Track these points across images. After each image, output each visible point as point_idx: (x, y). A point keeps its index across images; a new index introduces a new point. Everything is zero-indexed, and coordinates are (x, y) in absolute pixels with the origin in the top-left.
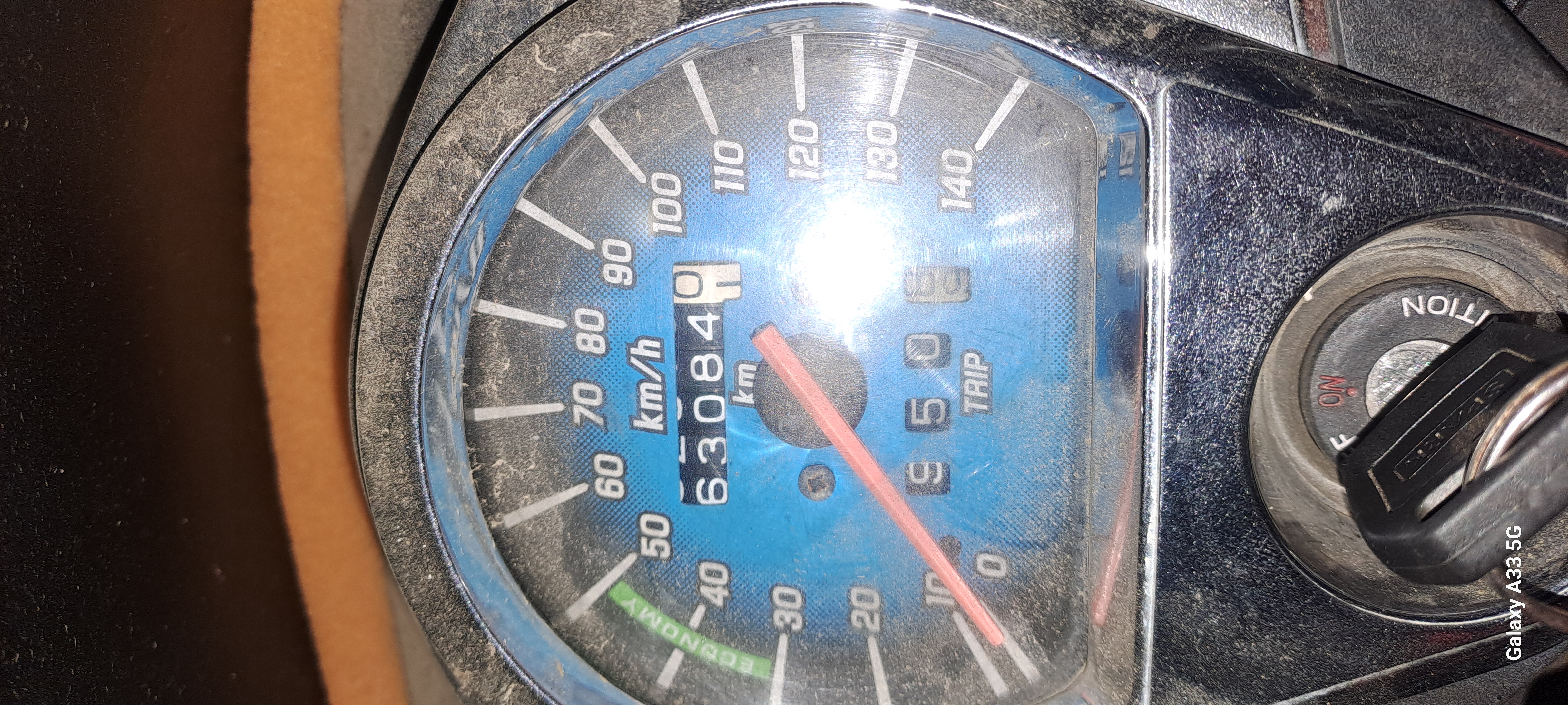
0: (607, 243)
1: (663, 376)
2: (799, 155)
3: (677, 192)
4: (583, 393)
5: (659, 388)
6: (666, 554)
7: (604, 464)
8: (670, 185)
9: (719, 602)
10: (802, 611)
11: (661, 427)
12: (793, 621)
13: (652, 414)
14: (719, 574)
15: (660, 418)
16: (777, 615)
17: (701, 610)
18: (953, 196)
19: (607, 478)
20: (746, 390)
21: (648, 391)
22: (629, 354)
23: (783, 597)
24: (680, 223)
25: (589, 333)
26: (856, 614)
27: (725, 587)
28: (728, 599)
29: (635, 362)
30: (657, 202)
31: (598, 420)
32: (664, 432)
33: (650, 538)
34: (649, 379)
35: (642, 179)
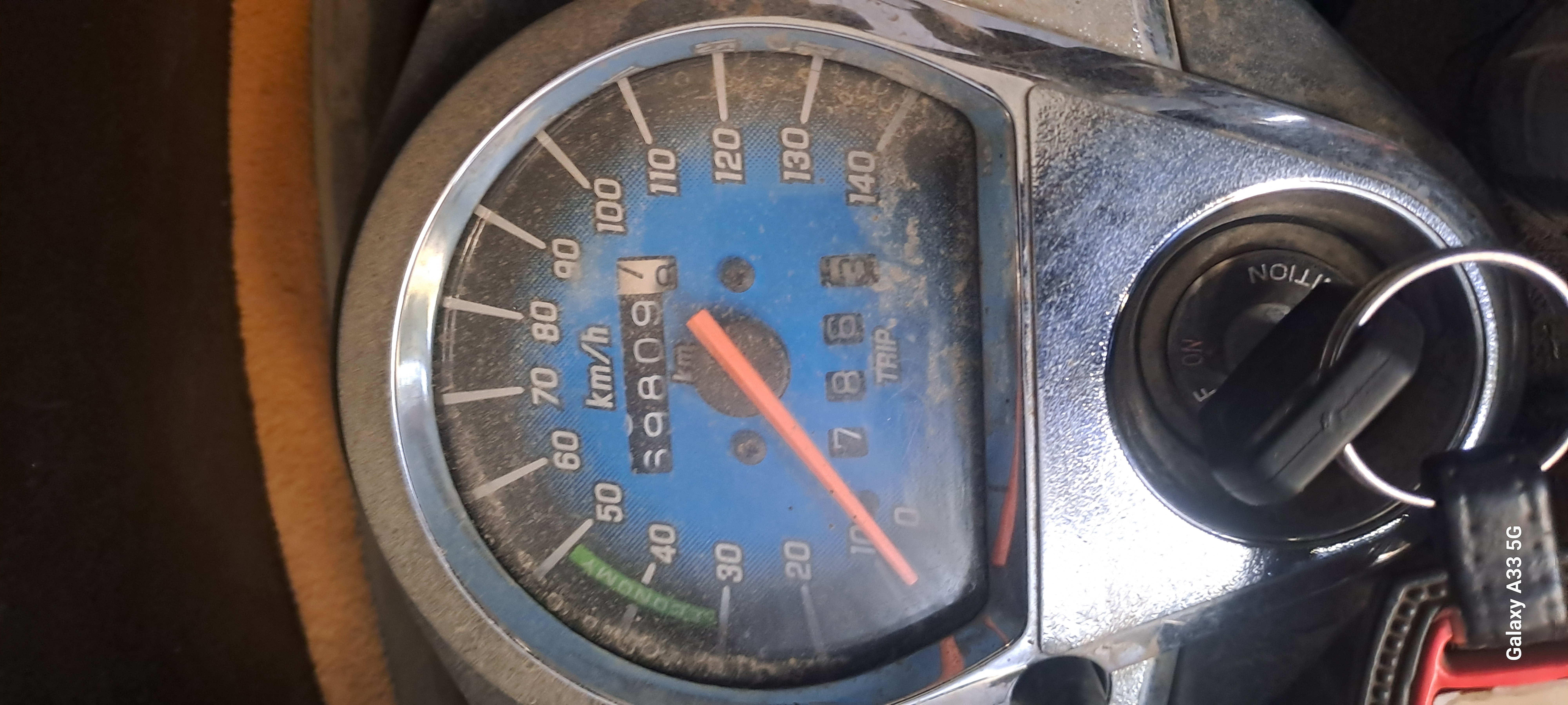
0: (556, 242)
1: (611, 359)
2: (724, 160)
3: (617, 195)
4: (540, 377)
5: (607, 370)
6: (618, 518)
7: (561, 440)
8: (610, 189)
9: (668, 560)
10: (741, 564)
11: (610, 405)
13: (602, 393)
14: (667, 535)
15: (609, 397)
16: (720, 568)
17: (652, 568)
18: (859, 192)
19: (564, 452)
20: (687, 368)
21: (598, 373)
22: (580, 341)
23: (724, 553)
24: (622, 223)
25: (544, 322)
26: (789, 565)
27: (673, 546)
28: (676, 557)
29: (586, 347)
30: (600, 205)
31: (554, 400)
32: (613, 409)
33: (604, 505)
34: (599, 362)
35: (586, 184)
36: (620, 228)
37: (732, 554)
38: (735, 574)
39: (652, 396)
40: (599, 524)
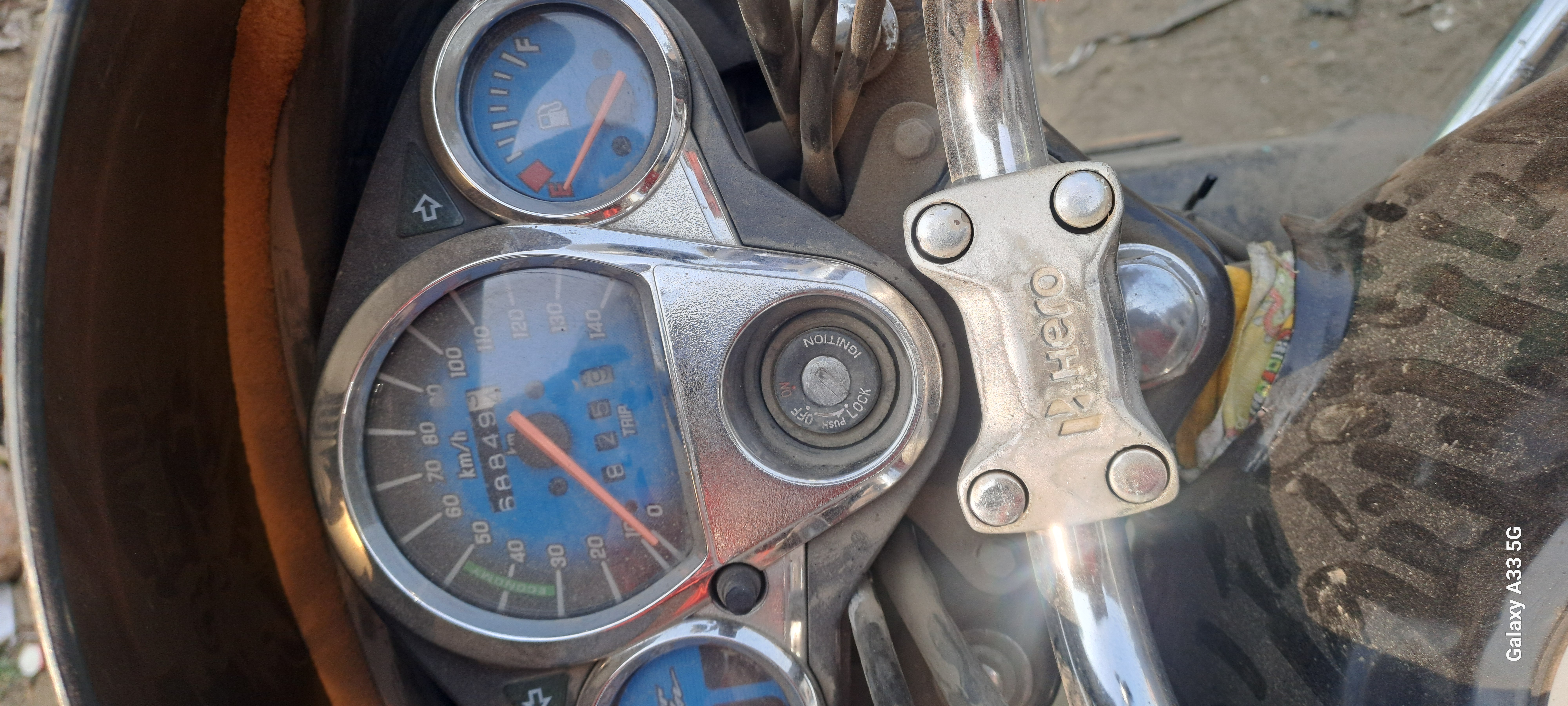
2: (516, 326)
3: (459, 356)
4: (431, 466)
5: (469, 455)
8: (455, 353)
16: (553, 560)
18: (594, 332)
20: (514, 447)
21: (464, 458)
23: (553, 550)
24: (465, 370)
25: (429, 434)
26: (592, 551)
29: (455, 444)
30: (451, 362)
31: (441, 478)
33: (480, 534)
34: (463, 452)
35: (440, 352)
36: (464, 374)
37: (558, 550)
38: (562, 562)
39: (497, 466)
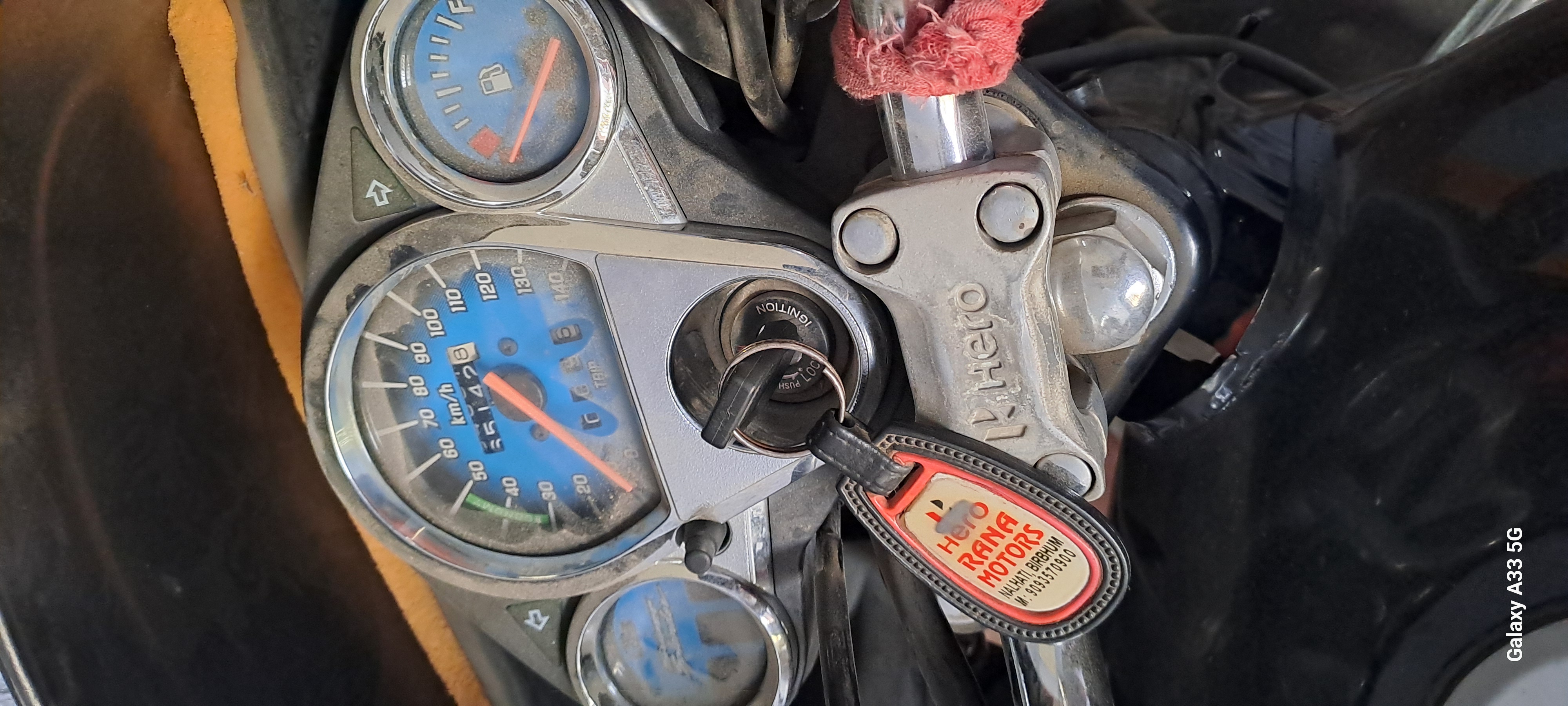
0: (413, 345)
1: (458, 399)
6: (485, 478)
7: (445, 444)
9: (516, 494)
10: (553, 490)
11: (464, 422)
12: (551, 496)
13: (459, 417)
14: (511, 482)
15: (462, 418)
17: (509, 500)
19: (448, 449)
22: (440, 393)
27: (517, 487)
28: (519, 492)
32: (466, 424)
40: (475, 482)
